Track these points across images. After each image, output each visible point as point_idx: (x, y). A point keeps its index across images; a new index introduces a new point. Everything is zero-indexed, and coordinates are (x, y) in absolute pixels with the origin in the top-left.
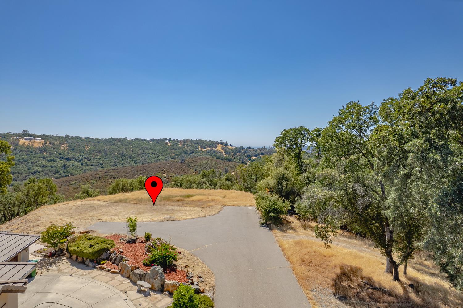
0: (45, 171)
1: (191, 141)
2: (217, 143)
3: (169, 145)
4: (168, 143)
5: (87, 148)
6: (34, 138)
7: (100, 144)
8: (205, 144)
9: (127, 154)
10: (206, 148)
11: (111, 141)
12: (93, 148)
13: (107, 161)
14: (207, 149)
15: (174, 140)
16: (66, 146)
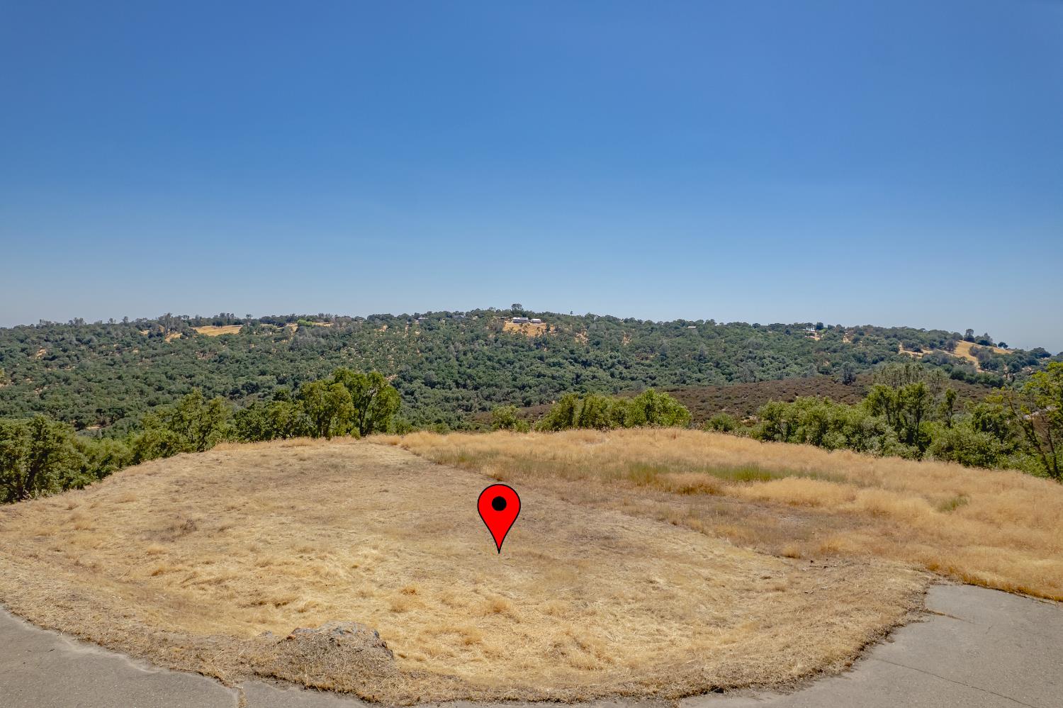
0: (541, 385)
1: (877, 331)
2: (957, 337)
3: (817, 339)
4: (814, 335)
5: (626, 342)
6: (530, 319)
7: (654, 334)
8: (918, 338)
9: (712, 358)
10: (919, 350)
11: (679, 327)
12: (638, 341)
13: (667, 372)
14: (925, 352)
15: (830, 328)
16: (585, 336)
